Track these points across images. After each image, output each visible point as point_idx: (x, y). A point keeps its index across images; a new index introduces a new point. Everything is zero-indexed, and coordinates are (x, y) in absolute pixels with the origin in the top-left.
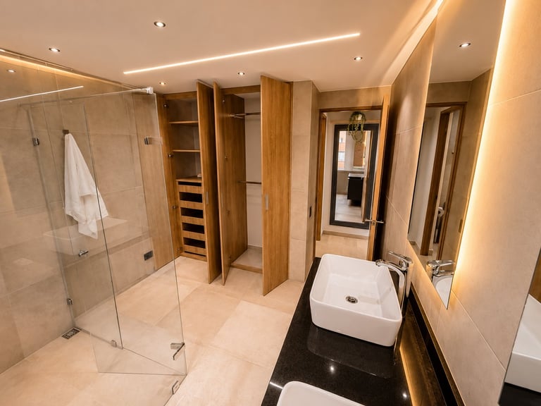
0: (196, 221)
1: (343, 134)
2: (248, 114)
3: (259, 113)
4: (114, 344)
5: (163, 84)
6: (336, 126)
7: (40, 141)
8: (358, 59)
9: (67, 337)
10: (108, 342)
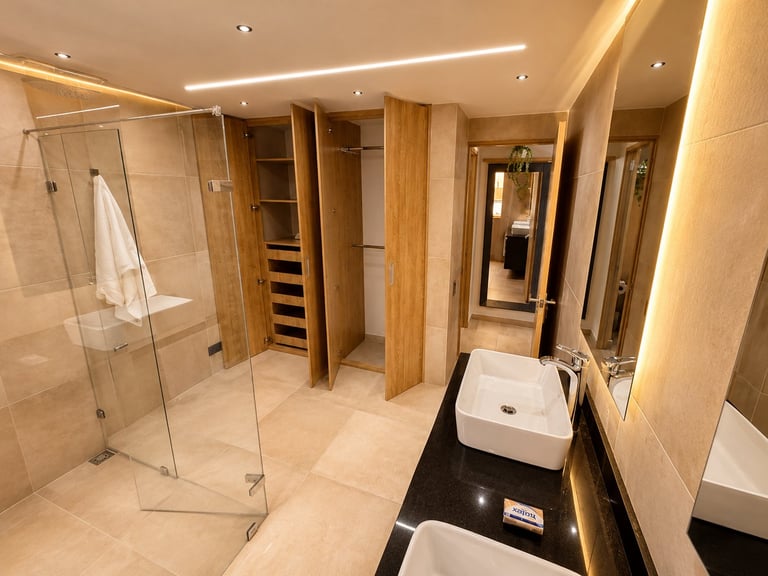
0: (294, 301)
1: (500, 177)
2: (365, 148)
3: (381, 148)
4: (165, 472)
5: (244, 104)
6: (490, 165)
7: (57, 186)
8: (522, 78)
9: (95, 461)
10: (156, 469)
